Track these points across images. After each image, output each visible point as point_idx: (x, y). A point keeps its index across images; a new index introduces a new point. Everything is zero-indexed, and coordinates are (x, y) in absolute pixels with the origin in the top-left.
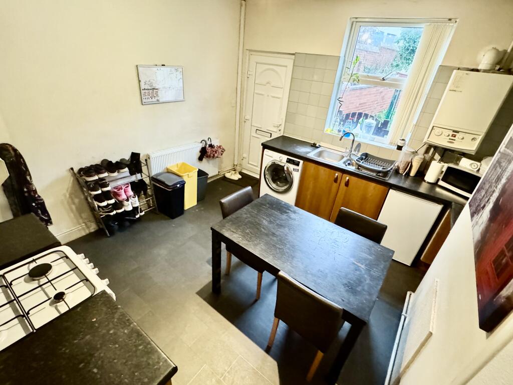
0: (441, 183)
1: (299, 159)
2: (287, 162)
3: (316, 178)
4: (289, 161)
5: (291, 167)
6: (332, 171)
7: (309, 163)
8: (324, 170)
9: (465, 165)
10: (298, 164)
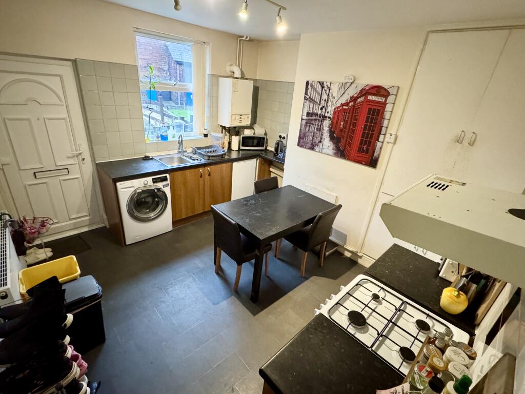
0: (242, 148)
1: (164, 174)
2: (153, 182)
3: (185, 183)
4: (155, 181)
5: (160, 185)
6: (196, 170)
7: (175, 173)
8: (190, 172)
9: (248, 133)
10: (165, 179)
